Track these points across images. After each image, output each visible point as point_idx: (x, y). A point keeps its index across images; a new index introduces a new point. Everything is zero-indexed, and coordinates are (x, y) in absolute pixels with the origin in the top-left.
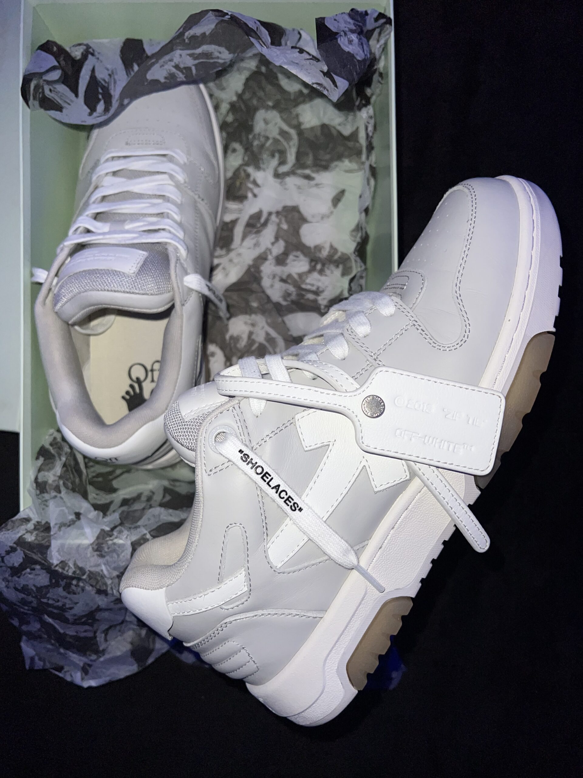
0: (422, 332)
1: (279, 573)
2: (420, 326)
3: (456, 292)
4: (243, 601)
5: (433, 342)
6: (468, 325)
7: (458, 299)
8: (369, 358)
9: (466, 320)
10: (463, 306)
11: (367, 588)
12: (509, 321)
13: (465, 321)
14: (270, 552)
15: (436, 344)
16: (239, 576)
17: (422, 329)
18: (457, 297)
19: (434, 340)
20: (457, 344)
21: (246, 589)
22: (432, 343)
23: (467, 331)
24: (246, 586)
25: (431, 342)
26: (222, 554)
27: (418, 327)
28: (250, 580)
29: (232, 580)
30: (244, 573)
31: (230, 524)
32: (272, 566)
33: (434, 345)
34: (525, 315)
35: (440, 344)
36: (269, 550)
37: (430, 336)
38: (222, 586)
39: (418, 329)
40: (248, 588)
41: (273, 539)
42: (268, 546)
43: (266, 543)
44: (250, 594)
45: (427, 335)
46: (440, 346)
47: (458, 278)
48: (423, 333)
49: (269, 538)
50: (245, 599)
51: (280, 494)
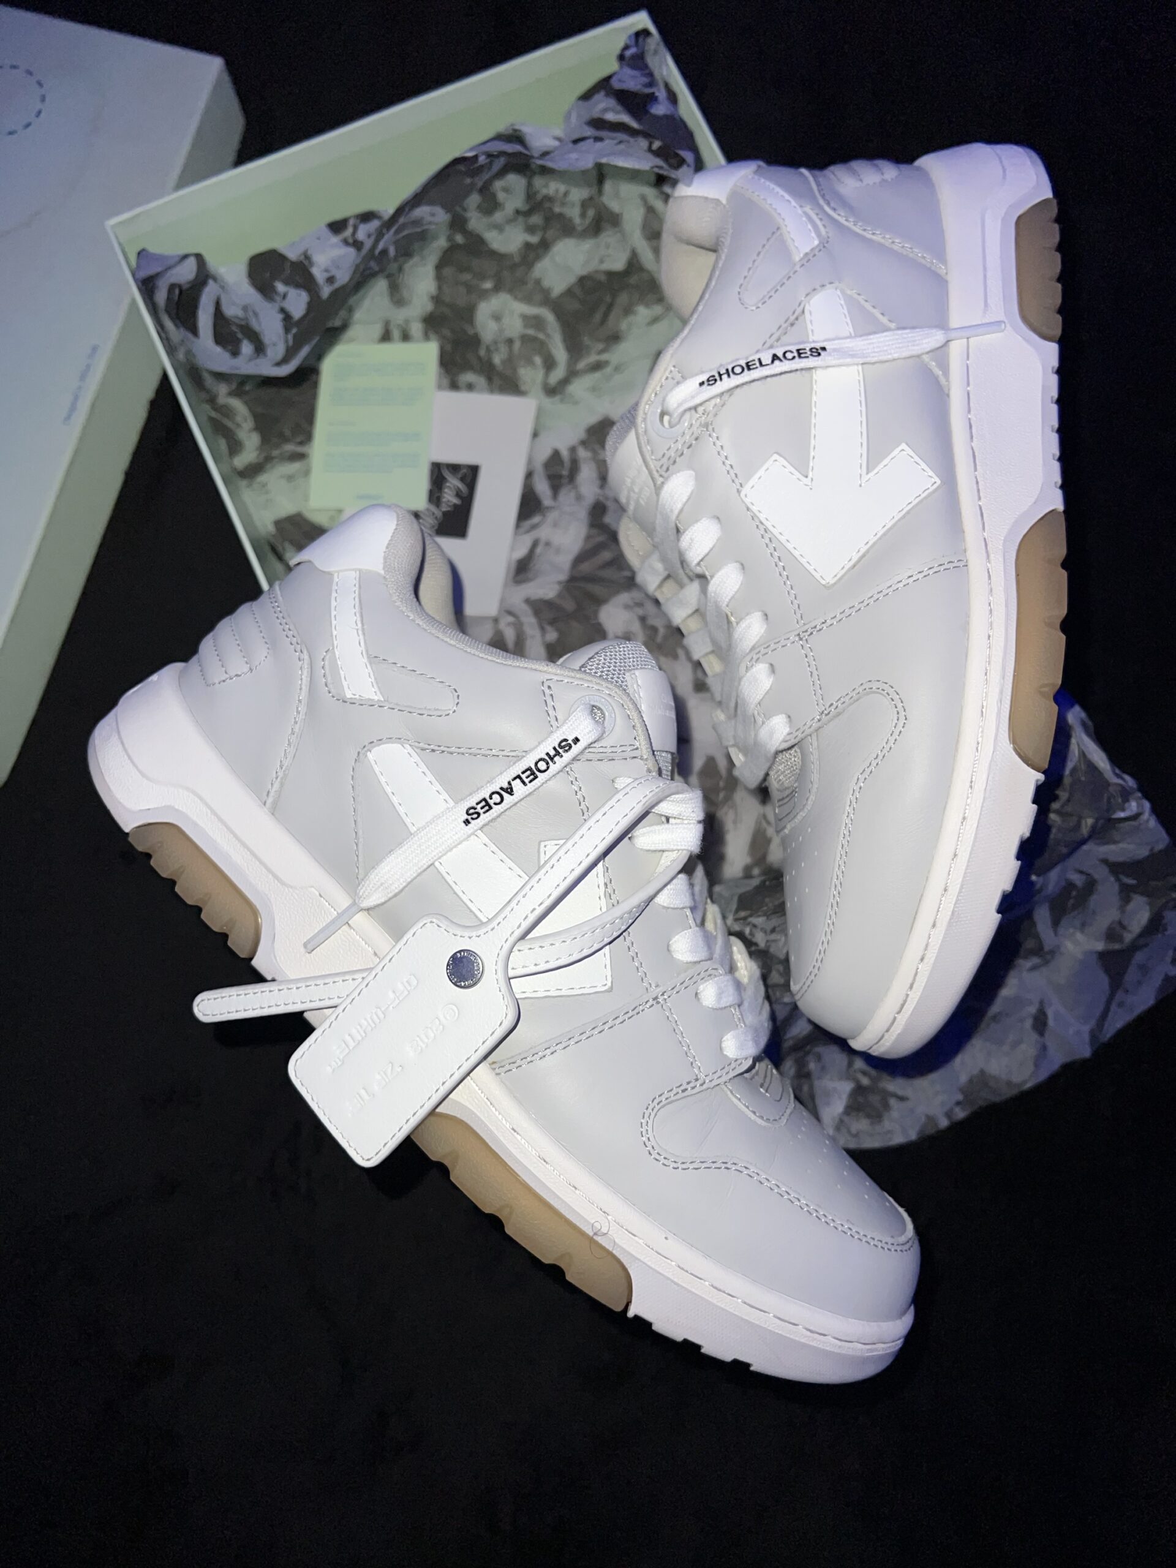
0: (682, 1088)
1: (359, 753)
2: (693, 1088)
3: (735, 1164)
4: (331, 686)
5: (661, 1101)
6: (675, 1165)
7: (724, 1163)
8: (660, 990)
9: (684, 1166)
10: (709, 1168)
11: (291, 887)
12: (666, 1238)
13: (683, 1163)
14: (396, 747)
15: (658, 1104)
16: (373, 690)
17: (686, 1089)
18: (726, 1163)
19: (664, 1102)
20: (649, 1139)
21: (349, 695)
22: (660, 1098)
23: (666, 1162)
24: (353, 697)
25: (663, 1098)
26: (415, 671)
27: (692, 1085)
28: (362, 705)
29: (370, 676)
30: (376, 698)
31: (458, 696)
32: (373, 744)
33: (656, 1101)
34: (669, 1270)
35: (655, 1110)
36: (400, 745)
37: (673, 1098)
38: (365, 660)
39: (688, 1083)
40: (351, 698)
41: (416, 758)
42: (407, 746)
43: (412, 744)
44: (338, 700)
45: (675, 1095)
46: (653, 1110)
47: (758, 1175)
48: (680, 1090)
49: (418, 751)
50: (332, 690)
51: (498, 793)
